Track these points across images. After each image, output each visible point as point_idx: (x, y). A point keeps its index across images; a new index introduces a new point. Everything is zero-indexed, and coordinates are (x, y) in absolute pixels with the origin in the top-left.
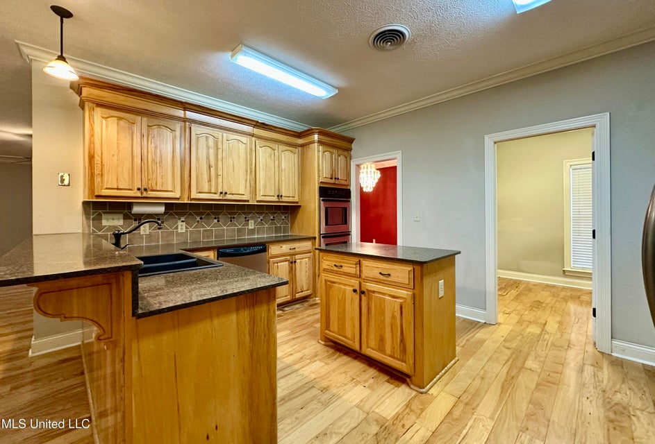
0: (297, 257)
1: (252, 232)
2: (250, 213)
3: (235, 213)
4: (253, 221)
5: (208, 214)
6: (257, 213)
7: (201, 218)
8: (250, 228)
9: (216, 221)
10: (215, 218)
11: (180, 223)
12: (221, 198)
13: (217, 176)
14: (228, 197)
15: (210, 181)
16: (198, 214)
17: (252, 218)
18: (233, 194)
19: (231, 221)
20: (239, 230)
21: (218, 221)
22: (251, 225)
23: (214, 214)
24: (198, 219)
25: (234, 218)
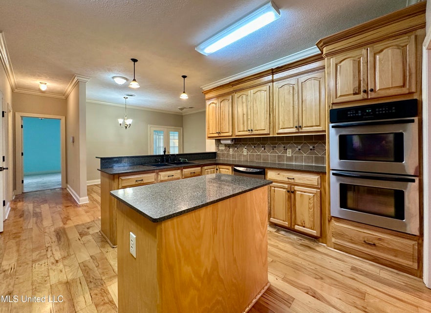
1: (290, 159)
2: (289, 143)
3: (276, 144)
4: (290, 150)
5: (259, 144)
6: (295, 143)
7: (255, 147)
8: (288, 155)
9: (263, 149)
10: (263, 147)
11: (244, 149)
13: (247, 119)
14: (254, 132)
15: (243, 124)
16: (253, 144)
17: (290, 148)
18: (257, 130)
19: (273, 149)
20: (279, 157)
21: (265, 149)
22: (289, 153)
23: (262, 144)
24: (253, 147)
25: (275, 147)
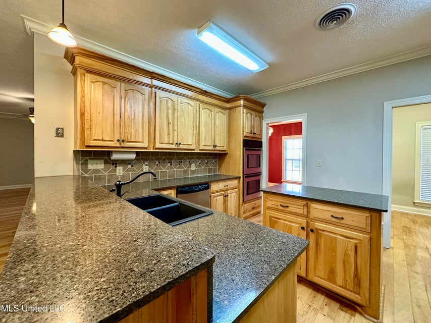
0: (229, 192)
1: (193, 172)
2: (192, 158)
3: (183, 159)
4: (194, 164)
5: (164, 160)
6: (197, 158)
7: (159, 163)
8: (192, 169)
9: (169, 164)
10: (169, 162)
11: (144, 166)
12: (176, 147)
13: (174, 130)
14: (181, 147)
15: (169, 134)
16: (157, 159)
17: (194, 162)
18: (184, 145)
19: (180, 164)
20: (185, 171)
21: (171, 165)
22: (193, 167)
23: (168, 159)
24: (157, 163)
25: (182, 162)
